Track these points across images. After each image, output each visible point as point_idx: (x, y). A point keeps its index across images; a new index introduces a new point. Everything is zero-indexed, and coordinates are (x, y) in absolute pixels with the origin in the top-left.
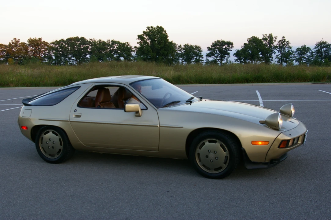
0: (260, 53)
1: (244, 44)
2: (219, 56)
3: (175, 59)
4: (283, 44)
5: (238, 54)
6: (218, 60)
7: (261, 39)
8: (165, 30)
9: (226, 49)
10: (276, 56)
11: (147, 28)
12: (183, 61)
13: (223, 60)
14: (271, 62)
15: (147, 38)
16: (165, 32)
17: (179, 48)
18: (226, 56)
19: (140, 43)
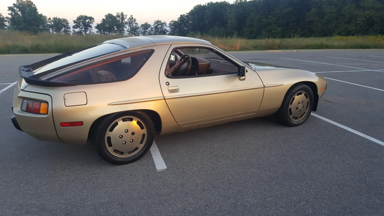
0: (115, 27)
1: (103, 19)
2: (84, 28)
3: (46, 29)
4: (132, 21)
5: (98, 27)
6: (83, 31)
7: (115, 16)
8: (34, 4)
9: (88, 22)
10: (127, 29)
11: (16, 1)
12: (54, 32)
13: (87, 31)
14: (124, 34)
15: (18, 10)
16: (34, 5)
17: (49, 20)
18: (89, 28)
19: (11, 14)
